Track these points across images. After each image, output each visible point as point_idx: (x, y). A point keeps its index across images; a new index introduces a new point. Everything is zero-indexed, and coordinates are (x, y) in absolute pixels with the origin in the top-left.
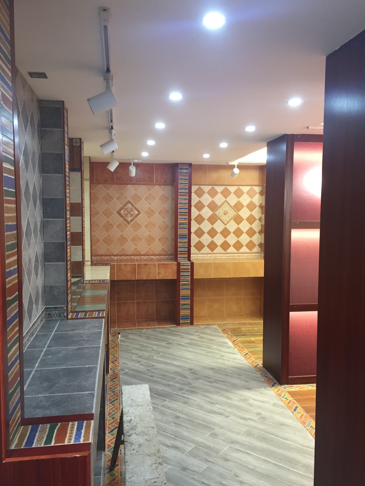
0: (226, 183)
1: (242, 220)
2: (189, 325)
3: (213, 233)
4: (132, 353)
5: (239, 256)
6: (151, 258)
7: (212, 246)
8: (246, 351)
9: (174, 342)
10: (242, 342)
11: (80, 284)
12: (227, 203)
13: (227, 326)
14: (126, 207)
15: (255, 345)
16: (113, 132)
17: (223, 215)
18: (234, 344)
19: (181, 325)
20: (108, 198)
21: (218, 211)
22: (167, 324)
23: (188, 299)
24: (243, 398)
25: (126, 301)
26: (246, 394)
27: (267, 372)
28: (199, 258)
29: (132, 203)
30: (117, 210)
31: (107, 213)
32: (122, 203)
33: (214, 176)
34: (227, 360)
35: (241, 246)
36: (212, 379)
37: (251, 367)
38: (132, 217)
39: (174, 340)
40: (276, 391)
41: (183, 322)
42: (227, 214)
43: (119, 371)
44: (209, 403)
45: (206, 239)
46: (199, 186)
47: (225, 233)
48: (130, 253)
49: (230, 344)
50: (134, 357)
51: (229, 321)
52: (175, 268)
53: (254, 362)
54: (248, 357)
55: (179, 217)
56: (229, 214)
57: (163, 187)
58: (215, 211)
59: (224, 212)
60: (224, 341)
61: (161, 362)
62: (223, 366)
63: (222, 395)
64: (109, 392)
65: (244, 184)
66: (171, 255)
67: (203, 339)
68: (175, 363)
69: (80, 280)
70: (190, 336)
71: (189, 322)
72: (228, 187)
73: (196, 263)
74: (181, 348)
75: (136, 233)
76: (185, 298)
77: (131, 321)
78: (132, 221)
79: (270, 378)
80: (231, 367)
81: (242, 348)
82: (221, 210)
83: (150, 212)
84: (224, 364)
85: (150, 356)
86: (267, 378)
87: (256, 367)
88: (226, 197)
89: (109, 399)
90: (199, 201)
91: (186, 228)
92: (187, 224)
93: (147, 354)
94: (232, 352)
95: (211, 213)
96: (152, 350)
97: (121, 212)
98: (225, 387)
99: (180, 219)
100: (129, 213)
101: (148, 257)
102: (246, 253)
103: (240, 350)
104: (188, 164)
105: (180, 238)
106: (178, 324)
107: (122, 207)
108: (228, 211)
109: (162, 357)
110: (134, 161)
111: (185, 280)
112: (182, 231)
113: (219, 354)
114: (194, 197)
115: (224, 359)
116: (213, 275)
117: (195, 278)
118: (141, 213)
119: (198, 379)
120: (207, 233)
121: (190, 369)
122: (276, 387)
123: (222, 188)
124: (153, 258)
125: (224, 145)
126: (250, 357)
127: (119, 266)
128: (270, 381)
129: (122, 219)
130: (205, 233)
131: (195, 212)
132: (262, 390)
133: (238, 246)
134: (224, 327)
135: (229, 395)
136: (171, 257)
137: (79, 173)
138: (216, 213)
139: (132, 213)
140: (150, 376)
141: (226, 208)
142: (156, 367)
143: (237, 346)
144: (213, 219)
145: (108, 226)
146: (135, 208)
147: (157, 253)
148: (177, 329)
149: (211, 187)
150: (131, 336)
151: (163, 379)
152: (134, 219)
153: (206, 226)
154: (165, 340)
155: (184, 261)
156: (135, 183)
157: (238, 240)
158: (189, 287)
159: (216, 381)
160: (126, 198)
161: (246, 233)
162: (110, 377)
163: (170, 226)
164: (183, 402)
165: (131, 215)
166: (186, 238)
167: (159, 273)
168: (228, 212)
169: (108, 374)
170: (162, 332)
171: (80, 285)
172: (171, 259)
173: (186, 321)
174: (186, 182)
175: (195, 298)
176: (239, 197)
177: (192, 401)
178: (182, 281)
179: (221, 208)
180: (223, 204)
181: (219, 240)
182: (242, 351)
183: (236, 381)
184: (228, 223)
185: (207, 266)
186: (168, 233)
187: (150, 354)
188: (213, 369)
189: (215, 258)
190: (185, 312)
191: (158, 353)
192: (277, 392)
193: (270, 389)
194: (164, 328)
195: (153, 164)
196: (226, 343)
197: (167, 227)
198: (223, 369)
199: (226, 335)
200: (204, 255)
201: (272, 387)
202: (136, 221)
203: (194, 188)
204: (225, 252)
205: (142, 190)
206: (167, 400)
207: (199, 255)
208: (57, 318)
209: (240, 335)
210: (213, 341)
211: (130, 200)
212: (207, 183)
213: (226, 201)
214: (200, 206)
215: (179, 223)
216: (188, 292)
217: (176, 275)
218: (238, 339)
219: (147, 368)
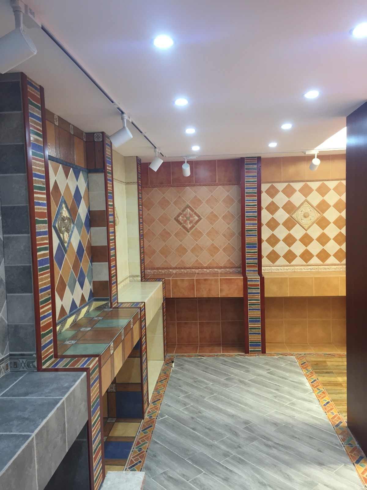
0: (306, 179)
1: (328, 223)
2: (260, 353)
3: (290, 240)
4: (181, 389)
5: (325, 269)
6: (215, 271)
7: (290, 256)
8: (327, 399)
9: (237, 377)
10: (324, 384)
11: (107, 308)
12: (308, 203)
13: (309, 358)
14: (184, 213)
15: (341, 390)
16: (125, 118)
17: (303, 218)
18: (313, 386)
19: (250, 353)
20: (164, 203)
21: (296, 213)
22: (233, 351)
23: (258, 321)
24: (309, 479)
25: (187, 321)
26: (316, 472)
27: (353, 436)
28: (273, 271)
29: (191, 207)
30: (175, 217)
31: (164, 220)
32: (179, 209)
33: (291, 170)
34: (299, 411)
35: (328, 256)
36: (271, 441)
37: (330, 425)
38: (191, 224)
39: (236, 375)
40: (360, 473)
41: (253, 350)
42: (308, 216)
43: (157, 416)
44: (259, 484)
45: (281, 248)
46: (288, 183)
47: (306, 240)
48: (190, 266)
49: (308, 385)
50: (182, 397)
51: (312, 351)
52: (241, 283)
53: (335, 418)
54: (328, 409)
55: (246, 222)
56: (310, 216)
57: (227, 187)
58: (293, 214)
59: (304, 214)
60: (300, 380)
61: (211, 407)
62: (291, 421)
63: (281, 471)
64: (135, 449)
65: (330, 178)
66: (239, 268)
67: (274, 375)
68: (228, 410)
69: (107, 303)
70: (258, 370)
71: (261, 350)
72: (308, 183)
73: (267, 278)
74: (242, 386)
75: (197, 243)
76: (255, 320)
77: (193, 345)
78: (192, 229)
79: (356, 448)
80: (303, 423)
81: (323, 393)
82: (300, 212)
83: (213, 218)
84: (293, 417)
85: (201, 396)
86: (351, 446)
87: (337, 425)
88: (306, 195)
89: (132, 460)
90: (272, 201)
91: (255, 235)
92: (256, 231)
93: (197, 393)
94: (308, 398)
95: (287, 216)
96: (206, 388)
97: (179, 219)
98: (286, 458)
99: (248, 224)
100: (188, 219)
101: (211, 271)
102: (335, 265)
103: (320, 397)
104: (256, 157)
105: (248, 247)
106: (247, 352)
107: (180, 213)
108: (309, 212)
109: (216, 399)
110: (188, 158)
111: (254, 299)
112: (251, 239)
113: (290, 400)
114: (265, 197)
115: (294, 410)
116: (288, 293)
117: (265, 296)
118: (202, 218)
119: (253, 439)
120: (283, 240)
121: (246, 422)
122: (363, 464)
123: (300, 185)
124: (218, 271)
125: (287, 126)
126: (331, 409)
127: (175, 282)
128: (355, 452)
129: (180, 227)
130: (280, 240)
131: (266, 216)
132: (341, 468)
133: (323, 256)
134: (304, 359)
135: (291, 472)
136: (239, 269)
137: (103, 174)
138: (294, 216)
139: (191, 219)
140: (191, 428)
141: (306, 209)
142: (204, 414)
143: (316, 389)
144: (289, 224)
145: (166, 235)
146: (195, 213)
147: (222, 265)
148: (243, 358)
149: (287, 184)
150: (187, 366)
151: (207, 435)
152: (194, 226)
153: (281, 233)
154: (225, 374)
155: (254, 276)
156: (194, 184)
157: (323, 249)
158: (259, 307)
159: (277, 446)
160: (184, 202)
161: (334, 239)
162: (144, 425)
163: (237, 234)
164: (223, 477)
165: (190, 221)
166: (255, 247)
167: (221, 290)
168: (310, 214)
169: (142, 420)
170: (225, 361)
171: (105, 310)
172: (239, 273)
173: (256, 348)
174: (254, 180)
175: (267, 321)
176: (323, 195)
177: (236, 477)
178: (250, 300)
179: (300, 210)
180: (302, 204)
181: (298, 248)
182: (323, 398)
183: (304, 448)
184: (309, 227)
185: (281, 281)
186: (235, 242)
187: (201, 394)
188: (275, 424)
189: (294, 271)
190: (254, 338)
191: (212, 392)
192: (363, 473)
193: (352, 466)
194: (230, 356)
195: (215, 161)
196: (302, 383)
197: (233, 235)
198: (290, 426)
199: (304, 372)
200: (279, 267)
201: (355, 464)
202: (196, 229)
203: (265, 187)
204: (306, 264)
205: (203, 192)
206: (202, 472)
207: (273, 267)
208: (25, 369)
209: (323, 373)
210: (286, 379)
211: (189, 204)
212: (282, 180)
213: (306, 201)
214: (273, 208)
215: (246, 230)
216: (258, 314)
217: (242, 292)
218: (319, 378)
219: (192, 415)
